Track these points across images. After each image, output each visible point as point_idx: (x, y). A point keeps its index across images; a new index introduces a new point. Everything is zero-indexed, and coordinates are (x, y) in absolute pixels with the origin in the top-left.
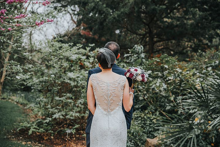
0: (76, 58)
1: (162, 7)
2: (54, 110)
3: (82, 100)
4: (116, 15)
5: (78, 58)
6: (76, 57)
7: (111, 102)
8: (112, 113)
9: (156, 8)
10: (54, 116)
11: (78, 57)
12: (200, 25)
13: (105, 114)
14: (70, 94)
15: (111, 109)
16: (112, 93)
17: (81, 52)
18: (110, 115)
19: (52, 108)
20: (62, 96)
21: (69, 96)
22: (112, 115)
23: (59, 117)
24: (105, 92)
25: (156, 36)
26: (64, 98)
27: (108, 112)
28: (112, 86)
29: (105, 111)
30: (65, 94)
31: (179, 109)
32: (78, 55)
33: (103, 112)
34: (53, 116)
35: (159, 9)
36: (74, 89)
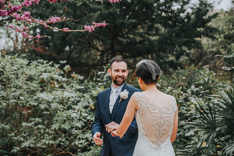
0: (47, 77)
1: (131, 21)
2: (19, 138)
5: (50, 76)
7: (163, 132)
8: (162, 146)
9: (125, 22)
10: (23, 145)
11: (50, 75)
12: (168, 41)
13: (154, 149)
14: (40, 119)
15: (161, 142)
16: (165, 121)
17: (49, 70)
18: (161, 148)
19: (16, 136)
20: (31, 122)
22: (163, 149)
23: (29, 145)
24: (157, 121)
25: (118, 53)
26: (33, 123)
27: (158, 145)
28: (166, 112)
29: (154, 144)
30: (33, 119)
33: (151, 146)
34: (21, 145)
35: (128, 23)
36: (44, 112)
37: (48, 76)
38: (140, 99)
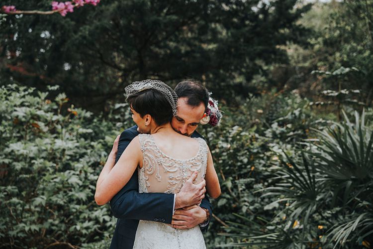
0: (25, 115)
1: (169, 18)
3: (42, 198)
4: (87, 33)
5: (29, 113)
6: (24, 111)
9: (159, 20)
11: (30, 111)
12: (233, 50)
14: (14, 187)
17: (29, 102)
21: (12, 190)
24: (176, 186)
26: (2, 195)
28: (191, 169)
30: (3, 188)
31: (243, 204)
32: (28, 109)
35: (165, 21)
36: (21, 176)
37: (25, 113)
38: (148, 147)
